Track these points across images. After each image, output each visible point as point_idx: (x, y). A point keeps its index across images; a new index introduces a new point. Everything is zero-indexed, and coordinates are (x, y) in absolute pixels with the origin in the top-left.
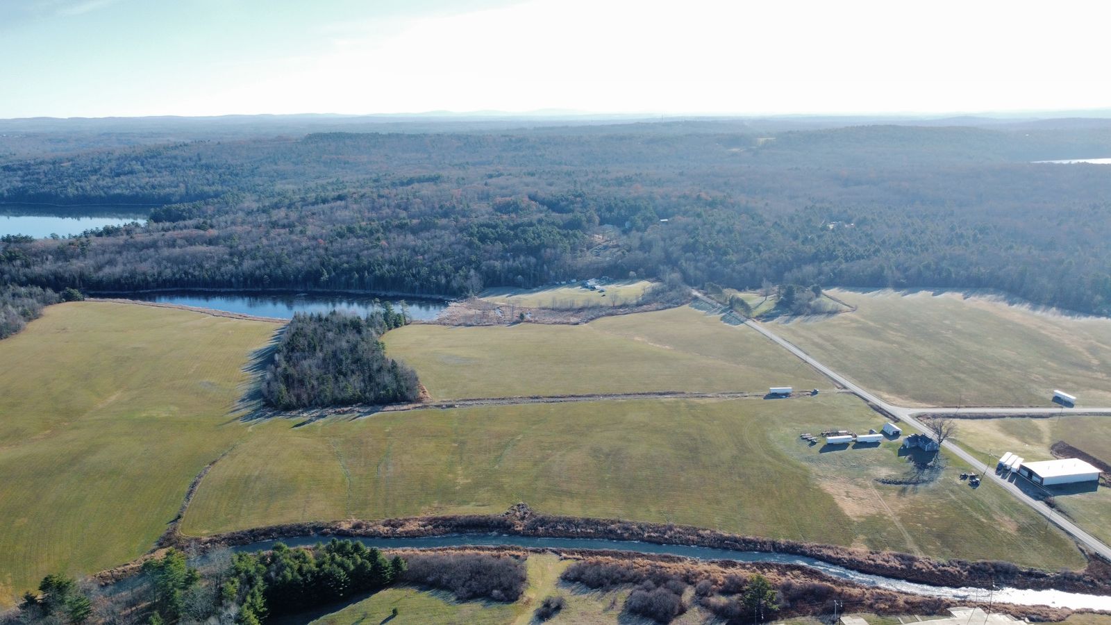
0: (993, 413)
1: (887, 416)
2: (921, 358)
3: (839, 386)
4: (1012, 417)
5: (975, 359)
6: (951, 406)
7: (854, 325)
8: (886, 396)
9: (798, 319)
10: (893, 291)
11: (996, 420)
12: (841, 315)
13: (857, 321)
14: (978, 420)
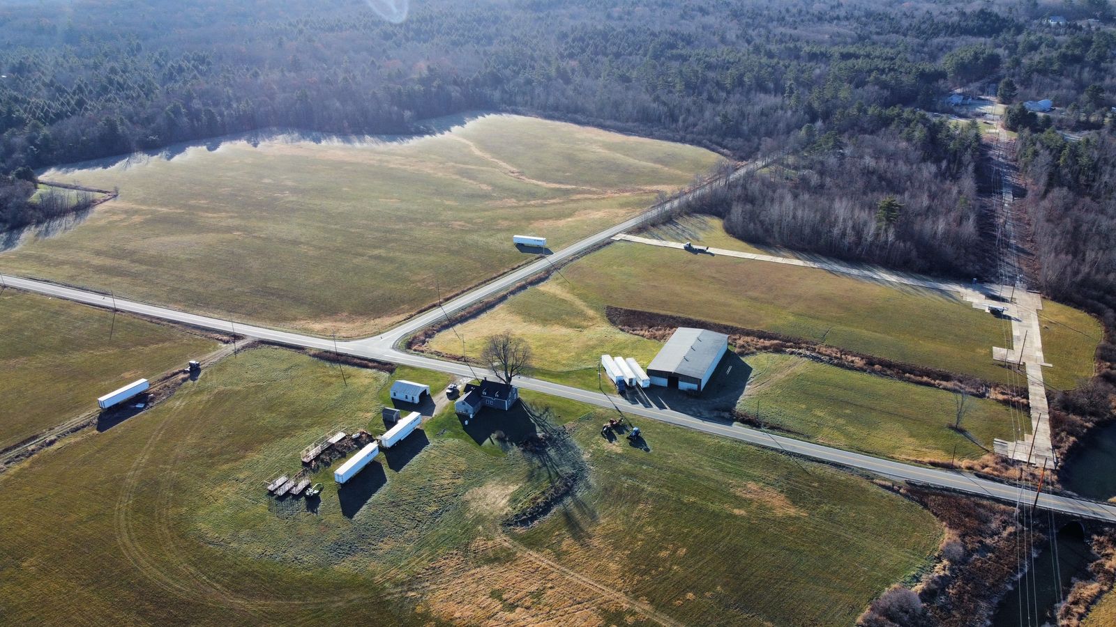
0: (487, 296)
1: (366, 367)
2: (295, 243)
3: (225, 338)
4: (513, 293)
5: (365, 222)
6: (426, 306)
7: (137, 219)
8: (317, 326)
9: (27, 234)
10: (146, 156)
11: (501, 305)
12: (99, 208)
13: (136, 212)
14: (483, 316)
